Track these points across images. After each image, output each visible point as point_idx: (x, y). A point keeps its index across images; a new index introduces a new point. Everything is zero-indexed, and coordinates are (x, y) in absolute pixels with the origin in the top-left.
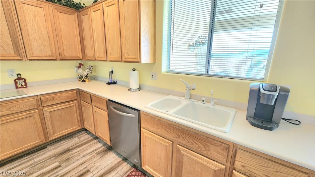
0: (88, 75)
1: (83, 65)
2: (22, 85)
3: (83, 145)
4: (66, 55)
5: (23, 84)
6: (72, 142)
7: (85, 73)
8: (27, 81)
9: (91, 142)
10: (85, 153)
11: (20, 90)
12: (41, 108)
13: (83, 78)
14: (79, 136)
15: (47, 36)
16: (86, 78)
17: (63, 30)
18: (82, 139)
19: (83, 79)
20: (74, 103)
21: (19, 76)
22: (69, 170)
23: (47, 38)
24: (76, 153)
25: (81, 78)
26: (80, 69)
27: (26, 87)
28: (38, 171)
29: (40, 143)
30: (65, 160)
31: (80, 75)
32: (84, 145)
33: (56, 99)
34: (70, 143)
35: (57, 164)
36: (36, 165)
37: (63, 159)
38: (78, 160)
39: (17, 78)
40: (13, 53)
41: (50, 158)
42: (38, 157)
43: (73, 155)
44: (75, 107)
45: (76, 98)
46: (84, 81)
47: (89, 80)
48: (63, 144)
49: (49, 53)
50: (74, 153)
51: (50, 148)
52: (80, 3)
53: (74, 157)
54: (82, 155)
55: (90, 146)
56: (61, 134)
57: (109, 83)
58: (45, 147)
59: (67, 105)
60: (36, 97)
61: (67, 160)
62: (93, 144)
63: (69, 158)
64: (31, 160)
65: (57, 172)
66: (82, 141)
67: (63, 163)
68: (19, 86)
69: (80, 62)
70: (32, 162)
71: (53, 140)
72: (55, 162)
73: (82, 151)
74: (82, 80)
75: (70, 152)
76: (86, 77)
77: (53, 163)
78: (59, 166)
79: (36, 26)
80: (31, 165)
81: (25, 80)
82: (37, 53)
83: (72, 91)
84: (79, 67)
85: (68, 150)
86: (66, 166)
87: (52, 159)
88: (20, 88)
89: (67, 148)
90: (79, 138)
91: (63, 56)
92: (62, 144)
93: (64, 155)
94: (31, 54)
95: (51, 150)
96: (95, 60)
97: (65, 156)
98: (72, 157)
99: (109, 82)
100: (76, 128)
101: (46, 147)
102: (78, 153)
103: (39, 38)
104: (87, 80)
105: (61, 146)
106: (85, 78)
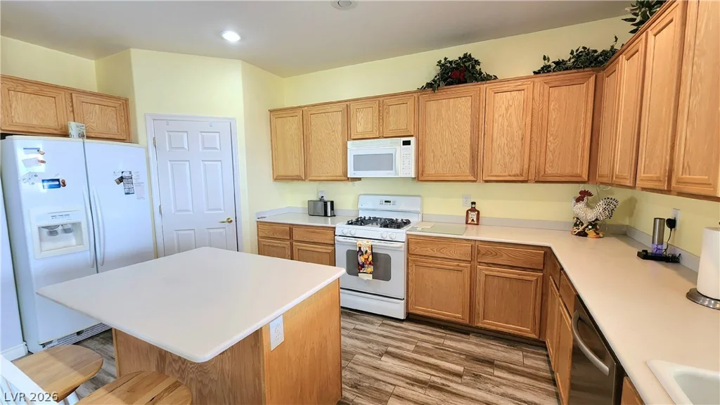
0: (597, 220)
1: (590, 195)
2: (473, 220)
3: (519, 375)
4: (549, 171)
5: (475, 220)
6: (507, 355)
7: (590, 215)
8: (481, 215)
9: (539, 383)
10: (510, 391)
11: (469, 226)
12: (476, 263)
13: (582, 225)
14: (527, 352)
15: (520, 138)
16: (590, 227)
17: (553, 122)
18: (528, 362)
19: (581, 228)
20: (533, 276)
21: (473, 206)
22: (465, 394)
23: (519, 143)
24: (496, 379)
25: (578, 225)
26: (581, 205)
27: (477, 224)
28: (436, 359)
29: (461, 321)
30: (474, 374)
31: (578, 218)
32: (523, 376)
33: (502, 256)
34: (503, 353)
35: (460, 369)
36: (442, 349)
37: (473, 369)
38: (489, 391)
39: (470, 208)
40: (468, 171)
41: (460, 352)
42: (451, 339)
43: (490, 377)
44: (533, 284)
45: (541, 267)
46: (583, 234)
47: (598, 234)
48: (493, 347)
49: (516, 170)
50: (492, 375)
51: (473, 339)
52: (612, 47)
53: (489, 381)
54: (503, 389)
55: (530, 388)
56: (496, 325)
57: (645, 255)
58: (467, 333)
59: (519, 275)
60: (473, 243)
61: (476, 376)
62: (540, 389)
63: (480, 375)
64: (441, 337)
65: (452, 381)
66: (524, 367)
67: (467, 376)
68: (470, 221)
69: (582, 187)
70: (441, 341)
71: (481, 328)
72: (460, 365)
73: (510, 383)
74: (578, 231)
75: (490, 367)
76: (590, 224)
77: (457, 364)
78: (459, 375)
79: (506, 124)
80: (438, 344)
81: (478, 212)
82: (498, 171)
83: (535, 248)
84: (578, 200)
85: (490, 363)
86: (467, 385)
87: (462, 356)
88: (470, 224)
89: (492, 357)
90: (524, 356)
91: (542, 173)
92: (491, 346)
93: (480, 365)
94: (490, 171)
95: (471, 343)
96: (611, 185)
97: (478, 368)
98: (486, 378)
99: (646, 251)
100: (527, 332)
101: (469, 334)
102: (499, 380)
103: (506, 142)
104: (591, 233)
105: (488, 348)
106: (587, 227)
